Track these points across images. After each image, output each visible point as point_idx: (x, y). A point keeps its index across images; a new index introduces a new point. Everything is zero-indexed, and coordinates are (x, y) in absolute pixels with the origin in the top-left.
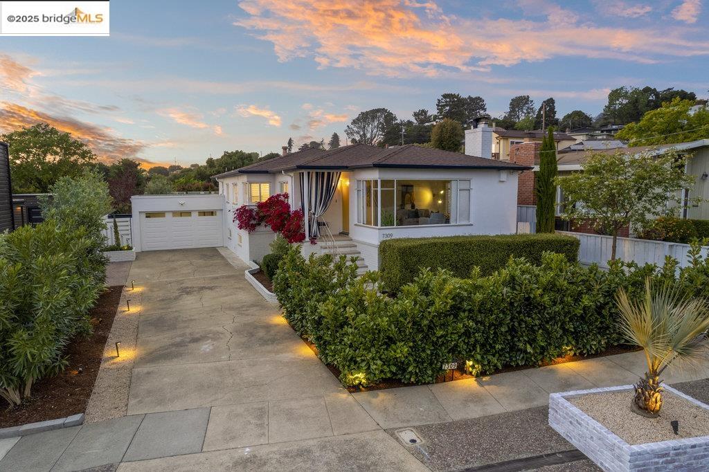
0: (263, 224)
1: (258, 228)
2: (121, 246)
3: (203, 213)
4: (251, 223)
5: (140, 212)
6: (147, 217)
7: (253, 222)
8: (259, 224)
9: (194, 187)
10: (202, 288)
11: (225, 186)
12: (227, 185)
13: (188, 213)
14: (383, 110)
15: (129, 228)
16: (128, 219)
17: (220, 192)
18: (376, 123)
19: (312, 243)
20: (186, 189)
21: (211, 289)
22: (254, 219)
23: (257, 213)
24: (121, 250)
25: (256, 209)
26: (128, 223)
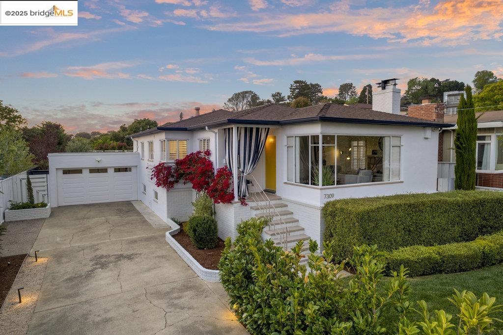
0: (182, 181)
1: (176, 186)
2: (36, 202)
3: (118, 170)
4: (169, 180)
5: (57, 169)
6: (63, 174)
7: (171, 179)
8: (177, 182)
9: (110, 147)
10: (120, 257)
11: (140, 145)
12: (143, 144)
13: (104, 170)
14: (251, 92)
15: (45, 184)
16: (45, 176)
17: (135, 150)
18: (245, 101)
19: (242, 204)
20: (103, 148)
21: (129, 257)
22: (173, 176)
23: (176, 171)
24: (34, 207)
25: (173, 165)
26: (45, 180)
